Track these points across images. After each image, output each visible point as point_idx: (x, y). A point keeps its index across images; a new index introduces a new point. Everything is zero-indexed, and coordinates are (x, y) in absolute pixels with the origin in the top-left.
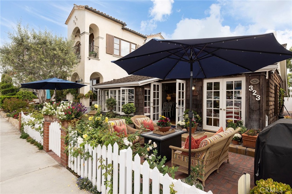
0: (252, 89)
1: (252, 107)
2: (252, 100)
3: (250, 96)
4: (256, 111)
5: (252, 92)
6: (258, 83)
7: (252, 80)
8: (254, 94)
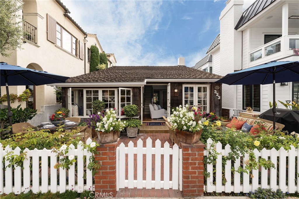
0: (216, 92)
1: (216, 103)
2: (216, 99)
3: (215, 96)
4: (218, 105)
5: (216, 94)
6: (219, 88)
7: (216, 87)
8: (217, 95)
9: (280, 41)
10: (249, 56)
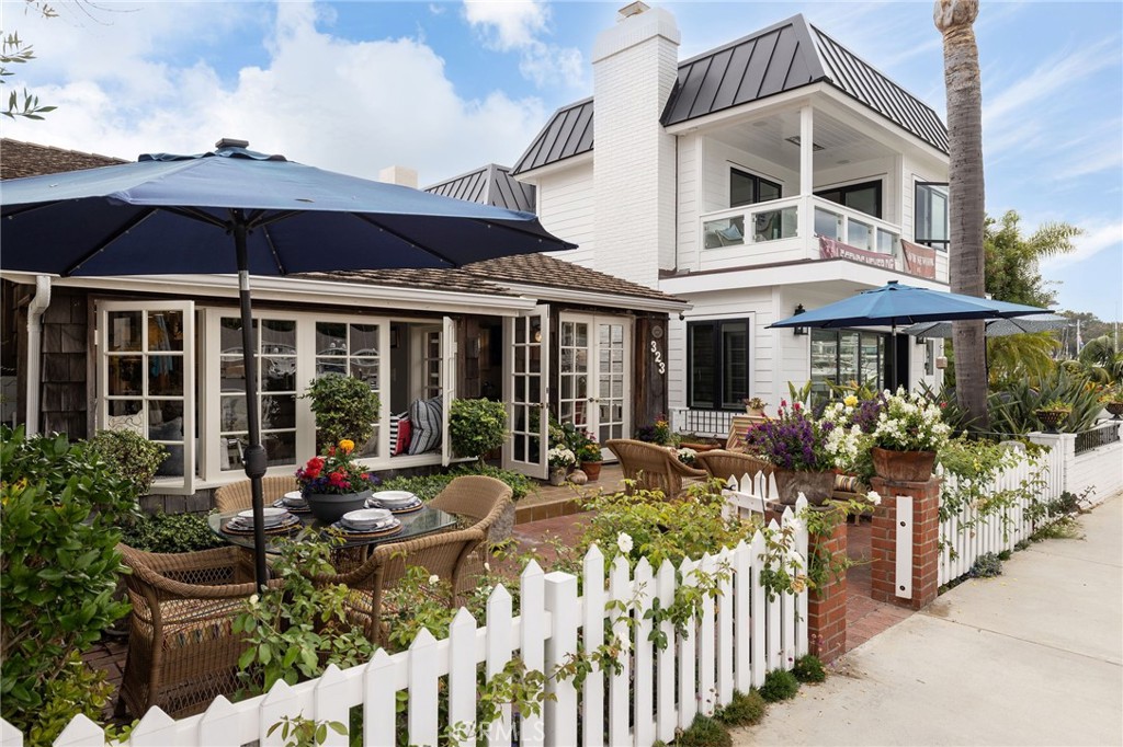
0: (655, 349)
1: (654, 389)
2: (655, 373)
3: (653, 364)
4: (658, 396)
5: (655, 357)
6: (661, 335)
7: (654, 329)
8: (657, 360)
9: (796, 207)
10: (702, 226)
